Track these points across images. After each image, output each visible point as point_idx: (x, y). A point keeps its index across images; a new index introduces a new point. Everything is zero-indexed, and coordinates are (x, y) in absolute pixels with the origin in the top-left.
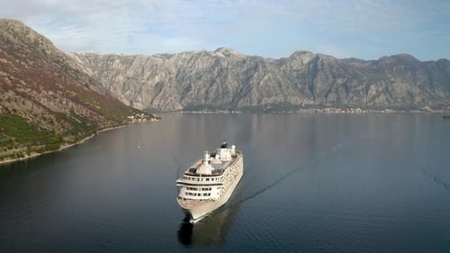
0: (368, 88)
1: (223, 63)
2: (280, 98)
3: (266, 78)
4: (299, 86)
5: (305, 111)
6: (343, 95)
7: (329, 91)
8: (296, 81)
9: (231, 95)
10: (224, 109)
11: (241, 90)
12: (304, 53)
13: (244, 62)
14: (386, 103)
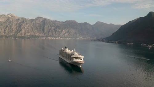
0: (62, 31)
1: (11, 20)
2: (32, 34)
3: (27, 26)
4: (39, 29)
5: (41, 38)
6: (54, 33)
7: (49, 31)
8: (38, 27)
9: (14, 32)
10: (11, 37)
11: (18, 30)
12: (41, 17)
13: (19, 19)
14: (68, 36)
